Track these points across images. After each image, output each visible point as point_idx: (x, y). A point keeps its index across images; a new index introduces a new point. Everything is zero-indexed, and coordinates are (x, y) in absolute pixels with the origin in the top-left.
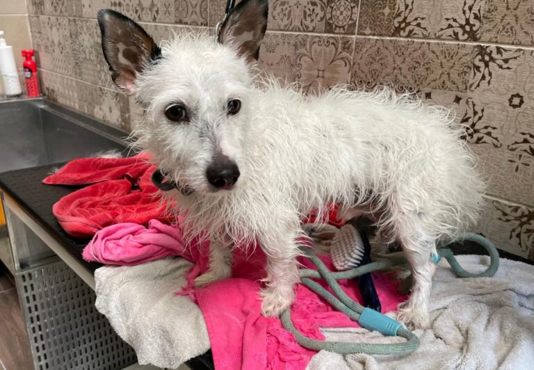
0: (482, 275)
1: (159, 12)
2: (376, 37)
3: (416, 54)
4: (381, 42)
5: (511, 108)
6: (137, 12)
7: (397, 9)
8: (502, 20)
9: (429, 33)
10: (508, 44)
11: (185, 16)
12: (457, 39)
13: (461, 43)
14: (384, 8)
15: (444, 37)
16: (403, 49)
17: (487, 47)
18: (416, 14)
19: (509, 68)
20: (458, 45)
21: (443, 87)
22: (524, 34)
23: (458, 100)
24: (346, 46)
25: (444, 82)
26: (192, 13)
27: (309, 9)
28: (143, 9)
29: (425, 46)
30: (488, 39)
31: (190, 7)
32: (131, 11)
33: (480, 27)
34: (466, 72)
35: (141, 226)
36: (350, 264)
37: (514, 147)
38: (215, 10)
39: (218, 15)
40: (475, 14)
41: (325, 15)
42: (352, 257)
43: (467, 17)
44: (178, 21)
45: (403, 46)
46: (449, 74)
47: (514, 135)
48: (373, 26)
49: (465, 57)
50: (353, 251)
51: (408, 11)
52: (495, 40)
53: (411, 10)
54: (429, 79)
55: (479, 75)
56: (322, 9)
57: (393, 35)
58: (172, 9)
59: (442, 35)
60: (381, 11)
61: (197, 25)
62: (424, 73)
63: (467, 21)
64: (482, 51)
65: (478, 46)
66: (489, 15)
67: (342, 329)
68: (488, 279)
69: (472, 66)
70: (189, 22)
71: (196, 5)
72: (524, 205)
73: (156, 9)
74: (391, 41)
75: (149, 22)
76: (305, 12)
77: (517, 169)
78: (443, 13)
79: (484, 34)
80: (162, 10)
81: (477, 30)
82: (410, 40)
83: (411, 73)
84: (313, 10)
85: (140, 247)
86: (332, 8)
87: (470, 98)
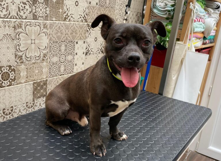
2: (58, 22)
3: (72, 28)
4: (60, 24)
7: (64, 10)
9: (75, 20)
12: (83, 22)
18: (70, 12)
19: (94, 30)
23: (84, 42)
24: (45, 26)
25: (81, 37)
27: (21, 6)
29: (75, 25)
33: (87, 18)
34: (85, 33)
37: (96, 53)
40: (86, 13)
41: (32, 10)
45: (68, 25)
46: (81, 34)
47: (96, 49)
48: (56, 17)
49: (85, 28)
52: (91, 22)
54: (77, 37)
56: (30, 7)
59: (78, 21)
60: (58, 10)
63: (84, 16)
65: (88, 24)
66: (89, 14)
74: (63, 23)
76: (19, 8)
78: (78, 13)
79: (88, 20)
82: (70, 22)
83: (71, 35)
86: (36, 7)
87: (87, 41)
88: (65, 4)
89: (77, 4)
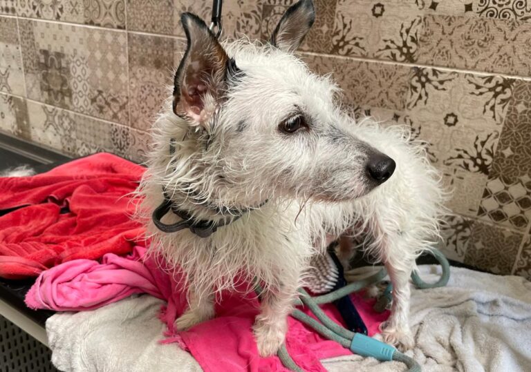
0: (437, 285)
1: (64, 9)
2: (314, 54)
3: (355, 73)
4: (320, 59)
5: (446, 127)
6: (34, 8)
7: (335, 28)
8: (438, 44)
9: (368, 53)
10: (443, 66)
11: (96, 16)
12: (395, 60)
13: (399, 64)
14: (322, 25)
15: (382, 57)
16: (342, 67)
17: (423, 69)
18: (353, 33)
19: (444, 89)
20: (396, 65)
21: (382, 105)
22: (458, 58)
23: (396, 117)
25: (382, 101)
26: (106, 14)
27: (243, 21)
28: (42, 6)
29: (364, 65)
30: (425, 61)
31: (103, 8)
32: (27, 8)
33: (417, 50)
34: (403, 92)
35: (94, 262)
36: (327, 287)
37: (450, 161)
38: (134, 13)
39: (137, 19)
40: (412, 37)
41: (260, 28)
42: (328, 280)
43: (405, 39)
44: (88, 22)
45: (342, 64)
46: (387, 93)
47: (449, 151)
48: (310, 43)
49: (403, 78)
50: (328, 274)
51: (346, 30)
52: (431, 63)
53: (349, 30)
54: (368, 97)
55: (416, 95)
56: (257, 21)
57: (332, 53)
58: (81, 8)
59: (380, 56)
60: (319, 28)
61: (113, 27)
62: (363, 91)
63: (405, 43)
64: (419, 72)
65: (415, 68)
66: (425, 39)
67: (337, 359)
68: (445, 289)
69: (409, 86)
70: (102, 24)
71: (110, 6)
72: (459, 214)
73: (60, 6)
74: (329, 58)
75: (51, 20)
76: (238, 24)
77: (452, 182)
78: (381, 35)
79: (421, 56)
80: (67, 8)
81: (414, 53)
82: (348, 58)
83: (350, 91)
84: (247, 22)
85: (99, 287)
86: (268, 21)
87: (408, 116)
88: (339, 14)
89: (378, 11)
